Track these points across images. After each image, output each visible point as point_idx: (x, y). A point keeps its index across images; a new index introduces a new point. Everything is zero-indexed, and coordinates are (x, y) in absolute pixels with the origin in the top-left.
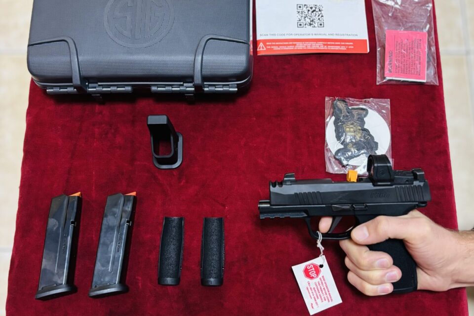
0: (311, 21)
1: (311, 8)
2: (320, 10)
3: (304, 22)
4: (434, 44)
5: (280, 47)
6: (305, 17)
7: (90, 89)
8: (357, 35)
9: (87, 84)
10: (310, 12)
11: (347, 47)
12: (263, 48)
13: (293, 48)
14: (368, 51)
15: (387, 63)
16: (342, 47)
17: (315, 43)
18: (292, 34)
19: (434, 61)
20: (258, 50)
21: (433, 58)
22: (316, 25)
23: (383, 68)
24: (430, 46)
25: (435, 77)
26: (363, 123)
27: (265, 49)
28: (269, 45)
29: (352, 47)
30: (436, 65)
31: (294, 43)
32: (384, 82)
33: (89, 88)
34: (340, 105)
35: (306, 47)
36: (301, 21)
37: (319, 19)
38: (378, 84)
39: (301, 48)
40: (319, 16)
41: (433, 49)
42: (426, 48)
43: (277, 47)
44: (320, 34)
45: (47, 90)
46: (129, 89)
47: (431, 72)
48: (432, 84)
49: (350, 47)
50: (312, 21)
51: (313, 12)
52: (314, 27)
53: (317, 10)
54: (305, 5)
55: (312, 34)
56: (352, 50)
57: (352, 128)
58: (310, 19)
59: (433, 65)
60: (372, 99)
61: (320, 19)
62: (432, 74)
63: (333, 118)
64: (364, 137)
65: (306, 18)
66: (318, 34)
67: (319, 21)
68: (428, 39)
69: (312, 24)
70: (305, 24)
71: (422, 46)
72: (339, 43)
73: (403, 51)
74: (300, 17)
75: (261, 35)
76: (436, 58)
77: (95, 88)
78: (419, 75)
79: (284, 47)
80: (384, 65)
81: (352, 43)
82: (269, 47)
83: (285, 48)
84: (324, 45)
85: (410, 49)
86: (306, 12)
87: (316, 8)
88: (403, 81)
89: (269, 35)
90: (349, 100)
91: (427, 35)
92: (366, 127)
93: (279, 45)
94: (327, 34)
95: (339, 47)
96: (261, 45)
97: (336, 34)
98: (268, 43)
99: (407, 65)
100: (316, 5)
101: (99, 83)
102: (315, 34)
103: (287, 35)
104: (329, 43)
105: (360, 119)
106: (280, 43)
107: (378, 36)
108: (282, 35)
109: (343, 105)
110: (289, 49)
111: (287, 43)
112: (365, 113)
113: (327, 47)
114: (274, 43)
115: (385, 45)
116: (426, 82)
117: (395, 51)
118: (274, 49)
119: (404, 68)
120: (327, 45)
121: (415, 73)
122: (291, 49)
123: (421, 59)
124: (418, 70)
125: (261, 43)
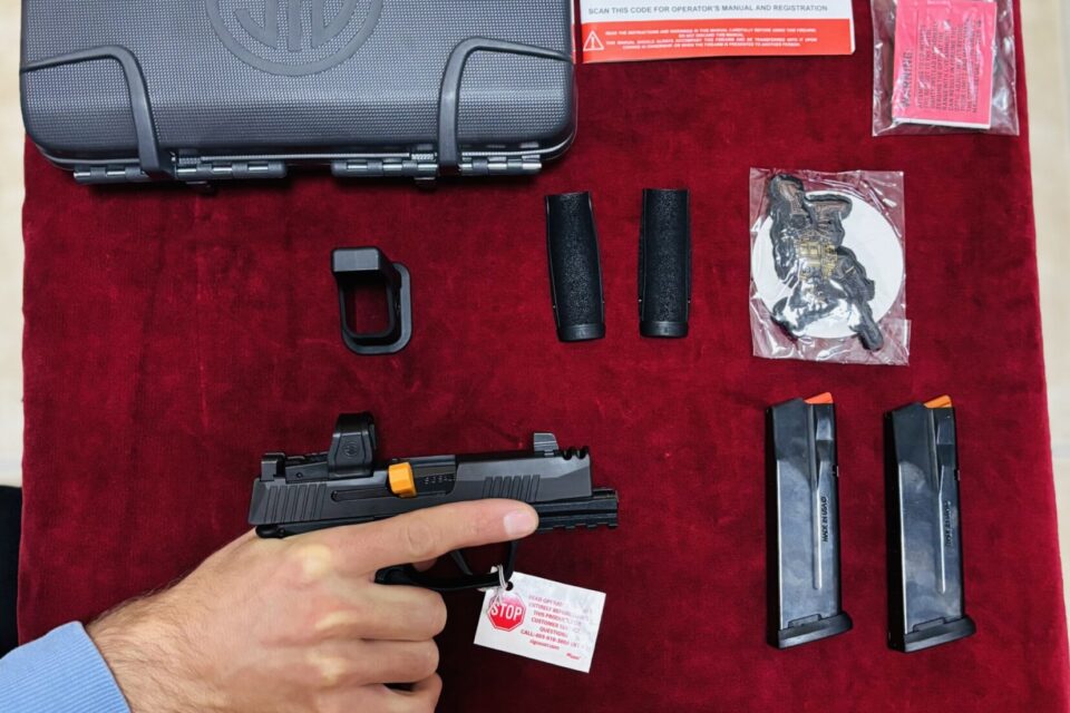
4: (1012, 31)
5: (639, 42)
8: (825, 8)
11: (801, 39)
12: (597, 45)
13: (670, 46)
14: (853, 48)
15: (899, 82)
16: (789, 40)
17: (725, 30)
18: (666, 9)
19: (1011, 75)
20: (585, 49)
21: (1009, 65)
23: (887, 95)
24: (1001, 35)
25: (1011, 115)
26: (840, 232)
27: (602, 48)
28: (611, 38)
29: (815, 40)
30: (1013, 84)
31: (673, 31)
32: (890, 130)
34: (787, 192)
35: (703, 42)
38: (875, 134)
39: (689, 45)
41: (1009, 44)
42: (993, 42)
43: (632, 42)
44: (738, 8)
47: (1001, 103)
48: (1004, 132)
49: (808, 40)
55: (717, 8)
56: (815, 46)
57: (814, 247)
59: (1010, 86)
60: (858, 171)
62: (1005, 107)
63: (769, 222)
64: (844, 269)
66: (731, 8)
68: (998, 18)
71: (983, 37)
72: (782, 30)
73: (937, 51)
75: (591, 12)
76: (1014, 66)
78: (975, 111)
79: (648, 42)
80: (891, 88)
81: (813, 30)
82: (613, 43)
83: (651, 45)
84: (746, 35)
85: (953, 47)
88: (937, 127)
89: (611, 11)
90: (807, 174)
91: (996, 8)
92: (845, 244)
93: (635, 38)
94: (754, 7)
95: (783, 40)
96: (592, 37)
97: (775, 7)
98: (608, 33)
99: (945, 86)
102: (725, 8)
103: (655, 9)
104: (757, 30)
105: (832, 227)
106: (639, 32)
107: (876, 11)
108: (642, 10)
109: (793, 190)
110: (661, 46)
111: (656, 32)
112: (843, 207)
113: (754, 41)
114: (624, 33)
115: (893, 35)
116: (991, 129)
117: (919, 52)
118: (624, 47)
119: (939, 96)
120: (754, 35)
121: (966, 108)
122: (665, 46)
123: (981, 71)
124: (973, 99)
125: (593, 32)
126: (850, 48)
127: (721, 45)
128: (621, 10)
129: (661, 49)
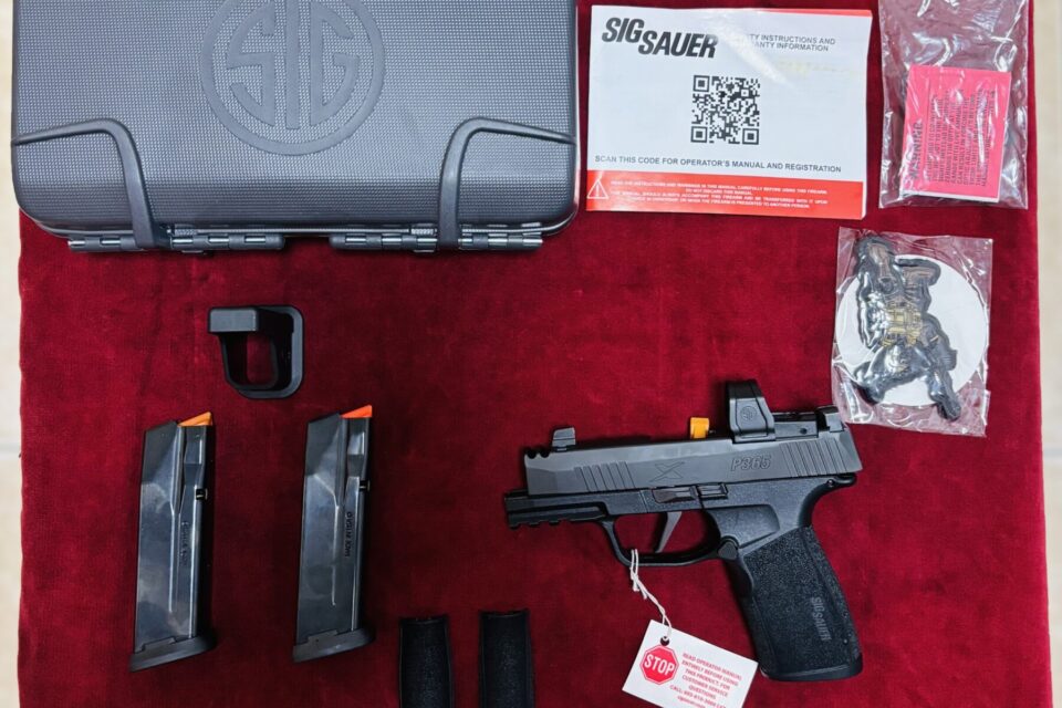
0: (726, 125)
1: (730, 87)
2: (751, 95)
3: (709, 126)
6: (713, 113)
10: (726, 99)
11: (811, 201)
12: (601, 194)
13: (675, 200)
16: (799, 201)
20: (589, 197)
22: (739, 138)
29: (825, 203)
36: (703, 124)
37: (747, 120)
40: (748, 110)
41: (1021, 114)
43: (637, 194)
44: (747, 164)
49: (818, 201)
50: (730, 125)
51: (733, 98)
52: (734, 142)
53: (745, 93)
58: (724, 118)
61: (751, 119)
65: (715, 117)
67: (746, 126)
69: (729, 135)
70: (712, 134)
74: (699, 113)
75: (598, 158)
83: (656, 198)
87: (742, 88)
95: (792, 201)
96: (598, 185)
100: (742, 81)
108: (650, 160)
125: (598, 180)
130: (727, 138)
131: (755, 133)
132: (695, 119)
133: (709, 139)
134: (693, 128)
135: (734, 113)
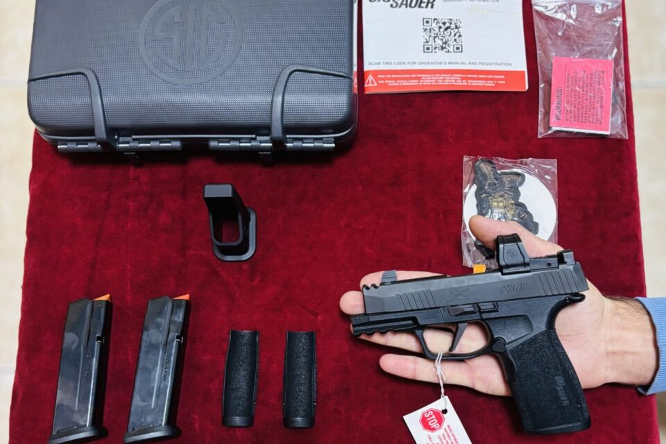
0: (443, 43)
1: (444, 24)
2: (456, 27)
3: (433, 44)
4: (623, 78)
5: (398, 81)
6: (435, 37)
7: (120, 145)
8: (510, 64)
9: (116, 137)
10: (442, 30)
11: (496, 82)
12: (373, 83)
13: (416, 84)
14: (527, 88)
15: (553, 106)
16: (488, 82)
17: (450, 75)
18: (415, 63)
19: (623, 104)
20: (366, 86)
21: (622, 98)
22: (451, 49)
23: (547, 113)
24: (616, 81)
25: (623, 127)
26: (518, 194)
27: (376, 85)
28: (381, 79)
29: (503, 82)
30: (625, 109)
31: (418, 76)
32: (548, 135)
33: (119, 143)
34: (485, 168)
35: (437, 82)
36: (430, 43)
37: (455, 40)
38: (539, 137)
39: (429, 84)
40: (455, 35)
41: (622, 85)
42: (612, 84)
43: (394, 82)
44: (457, 63)
45: (59, 147)
46: (177, 144)
47: (617, 120)
48: (618, 137)
49: (500, 82)
50: (446, 43)
51: (446, 29)
52: (448, 52)
53: (453, 26)
54: (435, 19)
55: (445, 63)
56: (503, 86)
57: (501, 201)
58: (442, 40)
59: (622, 110)
60: (530, 159)
61: (457, 40)
62: (620, 122)
63: (475, 187)
64: (519, 215)
65: (436, 39)
66: (453, 63)
67: (454, 43)
68: (615, 71)
69: (445, 48)
70: (435, 48)
71: (605, 81)
72: (484, 76)
73: (577, 89)
74: (427, 38)
75: (370, 64)
76: (625, 99)
77: (128, 143)
78: (599, 124)
79: (403, 81)
80: (550, 110)
81: (503, 77)
82: (382, 82)
83: (405, 83)
84: (463, 79)
85: (587, 86)
86: (437, 29)
87: (451, 23)
88: (577, 133)
89: (382, 64)
90: (498, 160)
91: (613, 65)
92: (521, 200)
93: (396, 79)
94: (467, 63)
95: (484, 82)
96: (370, 78)
97: (480, 63)
98: (380, 76)
99: (582, 108)
100: (451, 20)
101: (134, 137)
102: (450, 63)
103: (408, 63)
104: (469, 76)
105: (513, 190)
106: (398, 76)
107: (541, 66)
108: (400, 63)
109: (489, 168)
110: (411, 84)
111: (408, 76)
112: (520, 179)
113: (467, 82)
114: (389, 76)
115: (551, 80)
116: (611, 135)
117: (566, 89)
118: (389, 84)
119: (579, 114)
120: (467, 79)
121: (595, 122)
122: (413, 84)
123: (604, 100)
124: (599, 117)
125: (370, 76)
126: (525, 87)
127: (447, 84)
128: (387, 63)
129: (410, 85)
130: (444, 50)
131: (460, 46)
132: (425, 41)
133: (434, 51)
134: (424, 45)
135: (448, 37)
